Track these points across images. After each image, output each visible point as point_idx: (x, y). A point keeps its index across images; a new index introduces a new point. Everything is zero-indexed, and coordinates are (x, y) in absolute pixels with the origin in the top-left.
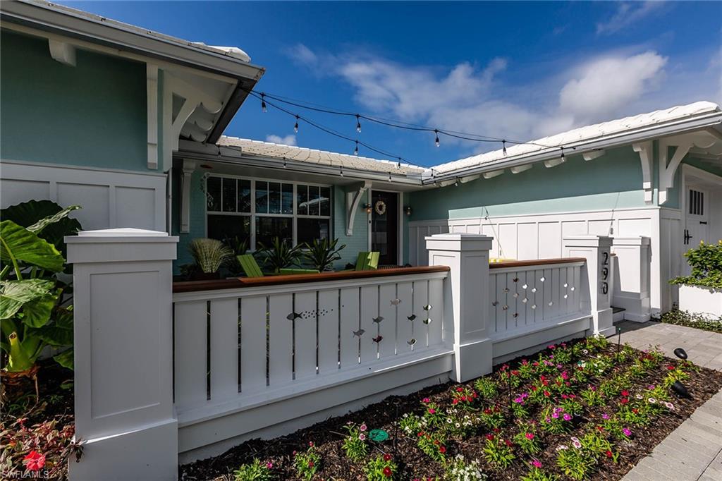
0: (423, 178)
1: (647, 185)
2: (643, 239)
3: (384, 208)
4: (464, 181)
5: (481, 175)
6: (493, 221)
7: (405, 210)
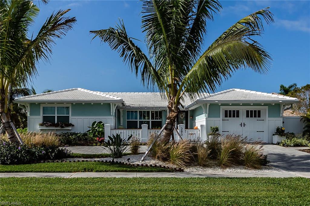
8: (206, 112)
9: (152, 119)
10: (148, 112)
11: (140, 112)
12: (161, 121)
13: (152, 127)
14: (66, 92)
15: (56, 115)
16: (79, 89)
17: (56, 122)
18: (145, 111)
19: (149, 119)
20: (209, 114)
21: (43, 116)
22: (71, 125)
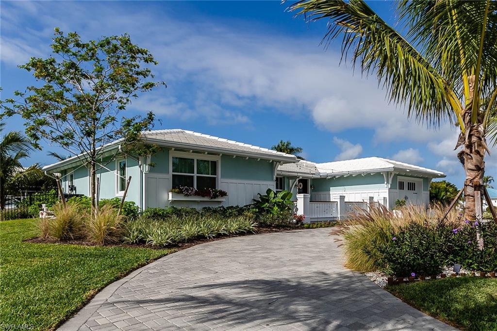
0: (321, 175)
1: (386, 183)
2: (384, 198)
3: (302, 186)
4: (337, 177)
5: (343, 176)
6: (347, 192)
7: (311, 187)
8: (388, 182)
15: (195, 175)
17: (196, 188)
20: (391, 185)
21: (173, 175)
22: (223, 194)
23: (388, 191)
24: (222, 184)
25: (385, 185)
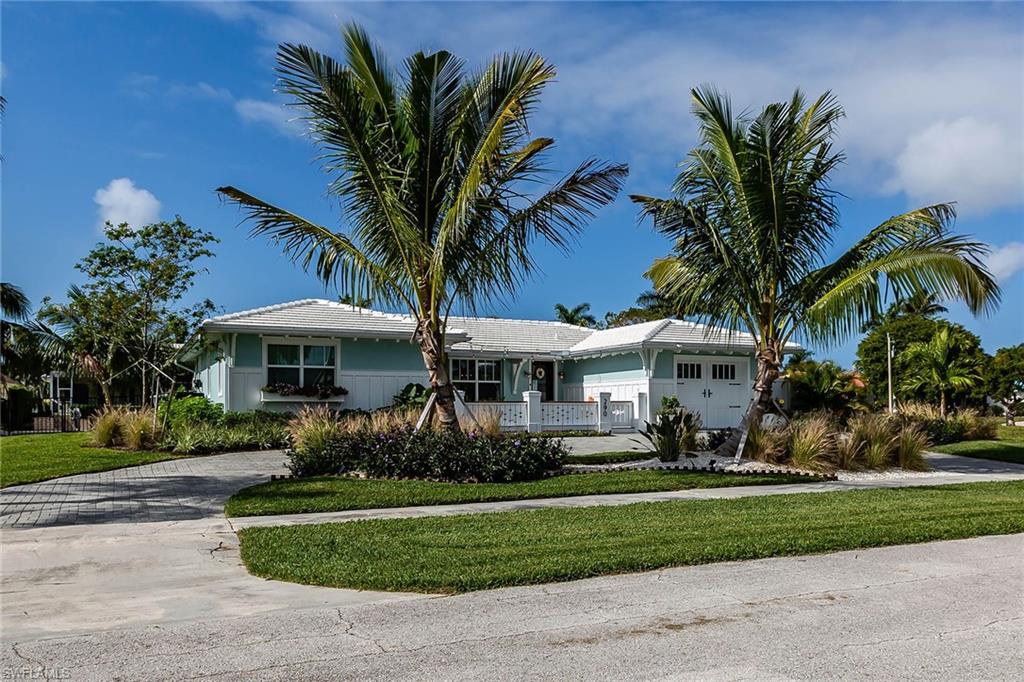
1: (644, 367)
2: (639, 393)
3: (543, 373)
6: (603, 384)
7: (559, 374)
8: (648, 367)
9: (480, 379)
10: (472, 363)
11: (455, 363)
12: (498, 384)
13: (480, 398)
14: (298, 309)
15: (302, 366)
16: (321, 302)
17: (302, 385)
18: (465, 361)
19: (474, 379)
20: (655, 371)
21: (269, 369)
22: (342, 392)
23: (648, 382)
24: (344, 377)
25: (643, 371)
